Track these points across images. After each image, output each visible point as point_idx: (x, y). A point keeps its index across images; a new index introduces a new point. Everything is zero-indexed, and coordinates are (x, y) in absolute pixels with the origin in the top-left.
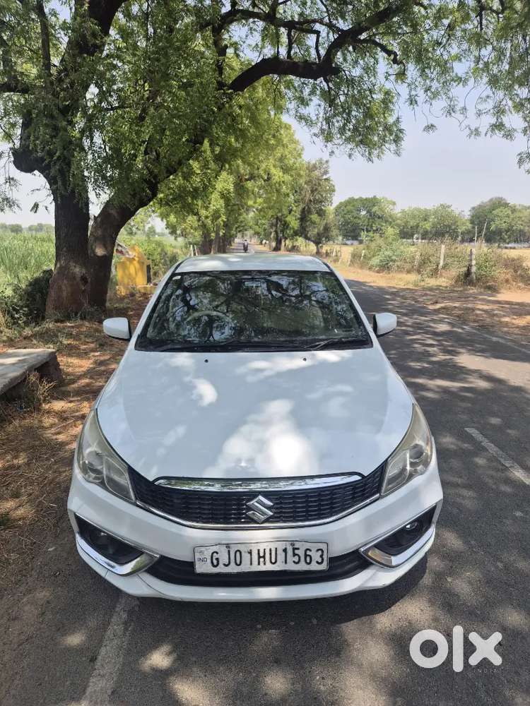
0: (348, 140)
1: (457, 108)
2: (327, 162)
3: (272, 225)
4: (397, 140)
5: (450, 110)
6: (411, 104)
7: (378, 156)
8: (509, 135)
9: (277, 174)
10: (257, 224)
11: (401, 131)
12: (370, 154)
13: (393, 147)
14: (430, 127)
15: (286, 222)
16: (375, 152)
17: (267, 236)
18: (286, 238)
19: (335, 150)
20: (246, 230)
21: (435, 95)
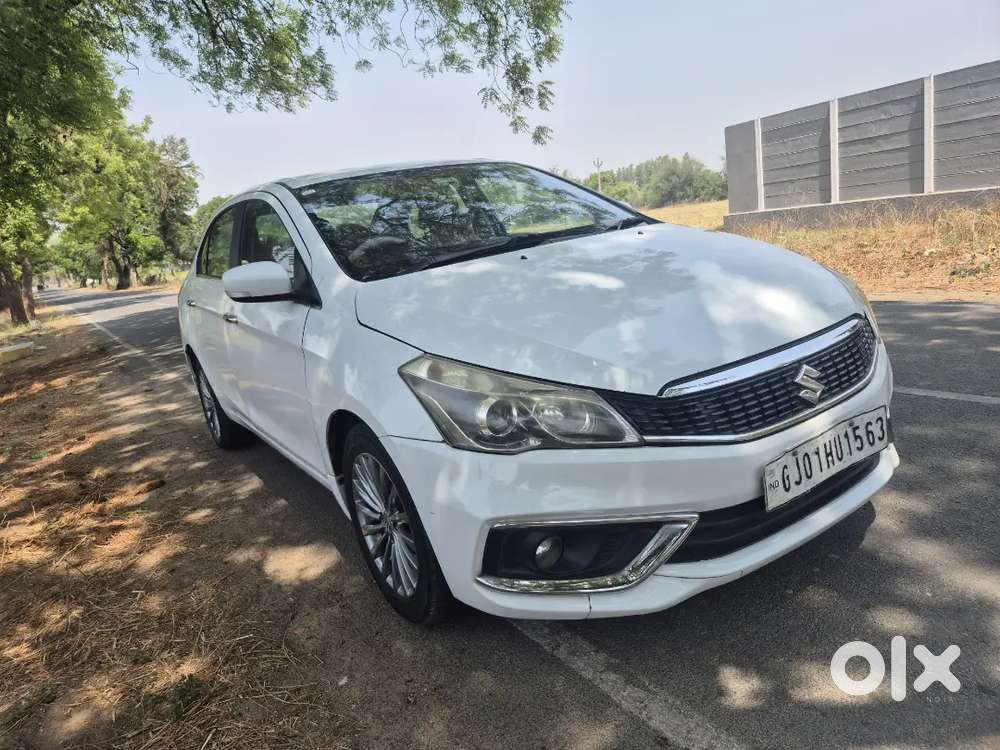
0: (248, 85)
1: (391, 38)
2: (182, 141)
3: (102, 251)
4: (324, 80)
5: (383, 42)
6: (329, 33)
7: (302, 105)
8: (463, 67)
9: (114, 161)
10: (68, 257)
11: (328, 67)
12: (287, 103)
13: (321, 90)
14: (364, 64)
15: (129, 242)
16: (295, 99)
17: (96, 271)
18: (136, 266)
19: (233, 101)
20: (47, 269)
21: (357, 23)
